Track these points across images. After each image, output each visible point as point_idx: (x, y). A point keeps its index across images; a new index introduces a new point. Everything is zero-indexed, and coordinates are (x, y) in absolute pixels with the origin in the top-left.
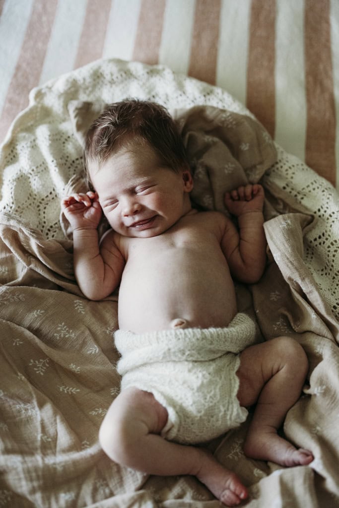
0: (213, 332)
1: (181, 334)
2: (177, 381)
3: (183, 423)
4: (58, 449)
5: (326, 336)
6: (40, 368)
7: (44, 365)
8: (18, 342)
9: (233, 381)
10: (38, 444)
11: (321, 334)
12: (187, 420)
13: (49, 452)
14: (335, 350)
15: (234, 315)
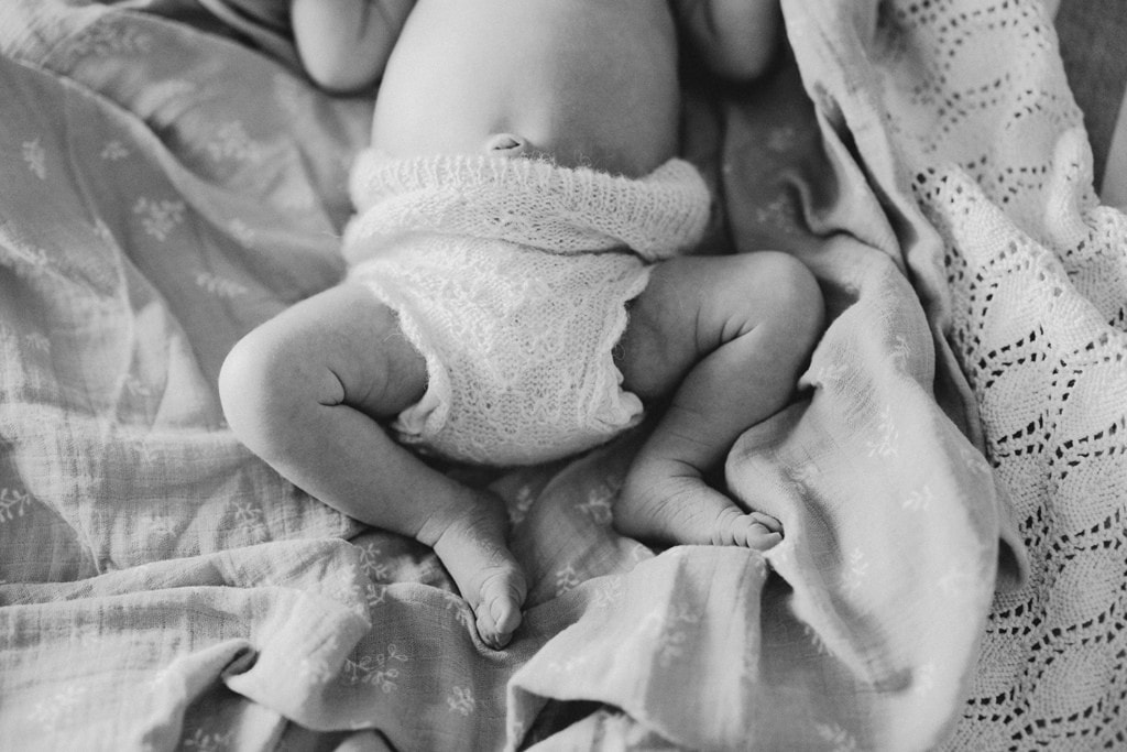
0: (583, 182)
1: (498, 168)
2: (466, 289)
3: (465, 400)
4: (161, 416)
5: (881, 245)
6: (158, 223)
7: (170, 216)
8: (115, 151)
9: (609, 318)
10: (115, 395)
11: (870, 241)
12: (476, 393)
13: (137, 417)
14: (891, 281)
15: (662, 160)
